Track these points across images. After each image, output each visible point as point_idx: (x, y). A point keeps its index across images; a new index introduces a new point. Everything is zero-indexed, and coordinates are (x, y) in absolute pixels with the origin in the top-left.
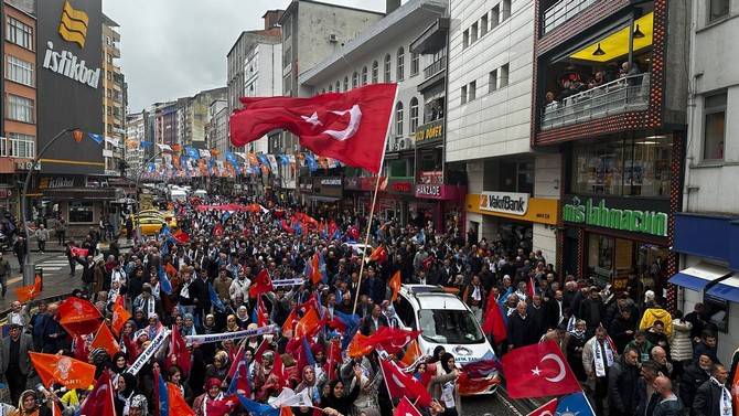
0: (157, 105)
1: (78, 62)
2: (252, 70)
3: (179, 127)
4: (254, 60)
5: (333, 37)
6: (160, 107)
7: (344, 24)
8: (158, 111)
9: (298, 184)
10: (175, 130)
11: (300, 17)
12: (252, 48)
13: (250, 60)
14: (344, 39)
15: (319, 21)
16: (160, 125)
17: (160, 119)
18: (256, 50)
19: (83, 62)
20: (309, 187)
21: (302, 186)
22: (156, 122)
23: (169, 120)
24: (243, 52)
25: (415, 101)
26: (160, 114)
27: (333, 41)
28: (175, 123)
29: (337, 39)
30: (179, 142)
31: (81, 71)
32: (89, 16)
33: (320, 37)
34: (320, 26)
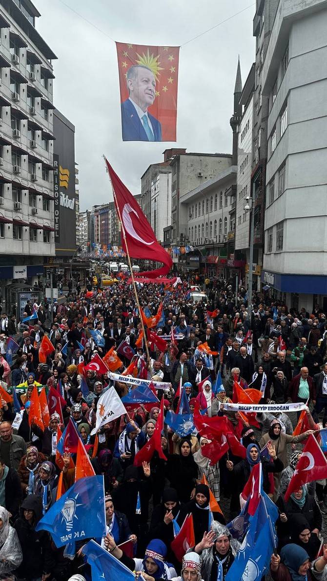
0: (96, 206)
1: (65, 197)
2: (155, 190)
3: (110, 222)
4: (157, 183)
5: (200, 174)
6: (98, 208)
7: (206, 166)
8: (96, 211)
9: (179, 261)
10: (107, 224)
11: (181, 164)
12: (156, 175)
13: (155, 183)
14: (207, 174)
15: (192, 165)
16: (98, 221)
17: (97, 217)
18: (158, 178)
19: (67, 196)
20: (184, 261)
21: (181, 261)
22: (95, 218)
23: (104, 217)
24: (151, 177)
25: (226, 219)
26: (98, 213)
27: (200, 176)
28: (108, 219)
29: (202, 175)
30: (110, 232)
31: (66, 201)
32: (70, 172)
33: (192, 175)
34: (192, 168)
